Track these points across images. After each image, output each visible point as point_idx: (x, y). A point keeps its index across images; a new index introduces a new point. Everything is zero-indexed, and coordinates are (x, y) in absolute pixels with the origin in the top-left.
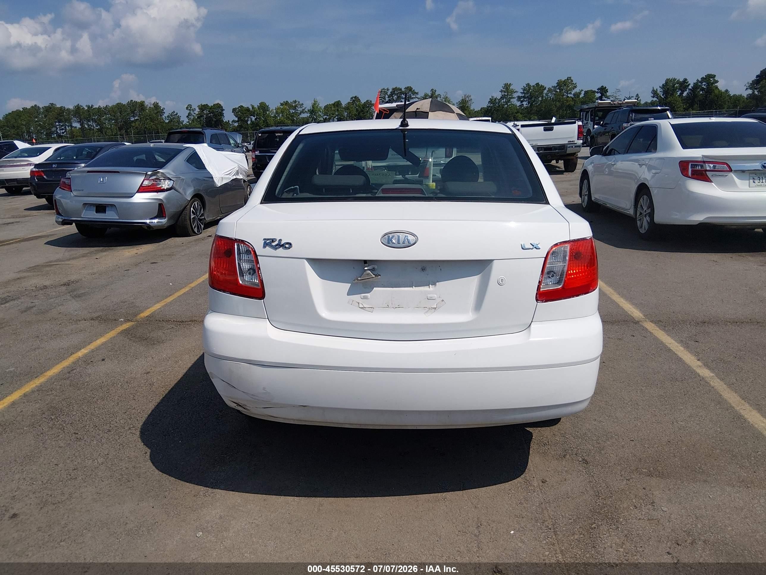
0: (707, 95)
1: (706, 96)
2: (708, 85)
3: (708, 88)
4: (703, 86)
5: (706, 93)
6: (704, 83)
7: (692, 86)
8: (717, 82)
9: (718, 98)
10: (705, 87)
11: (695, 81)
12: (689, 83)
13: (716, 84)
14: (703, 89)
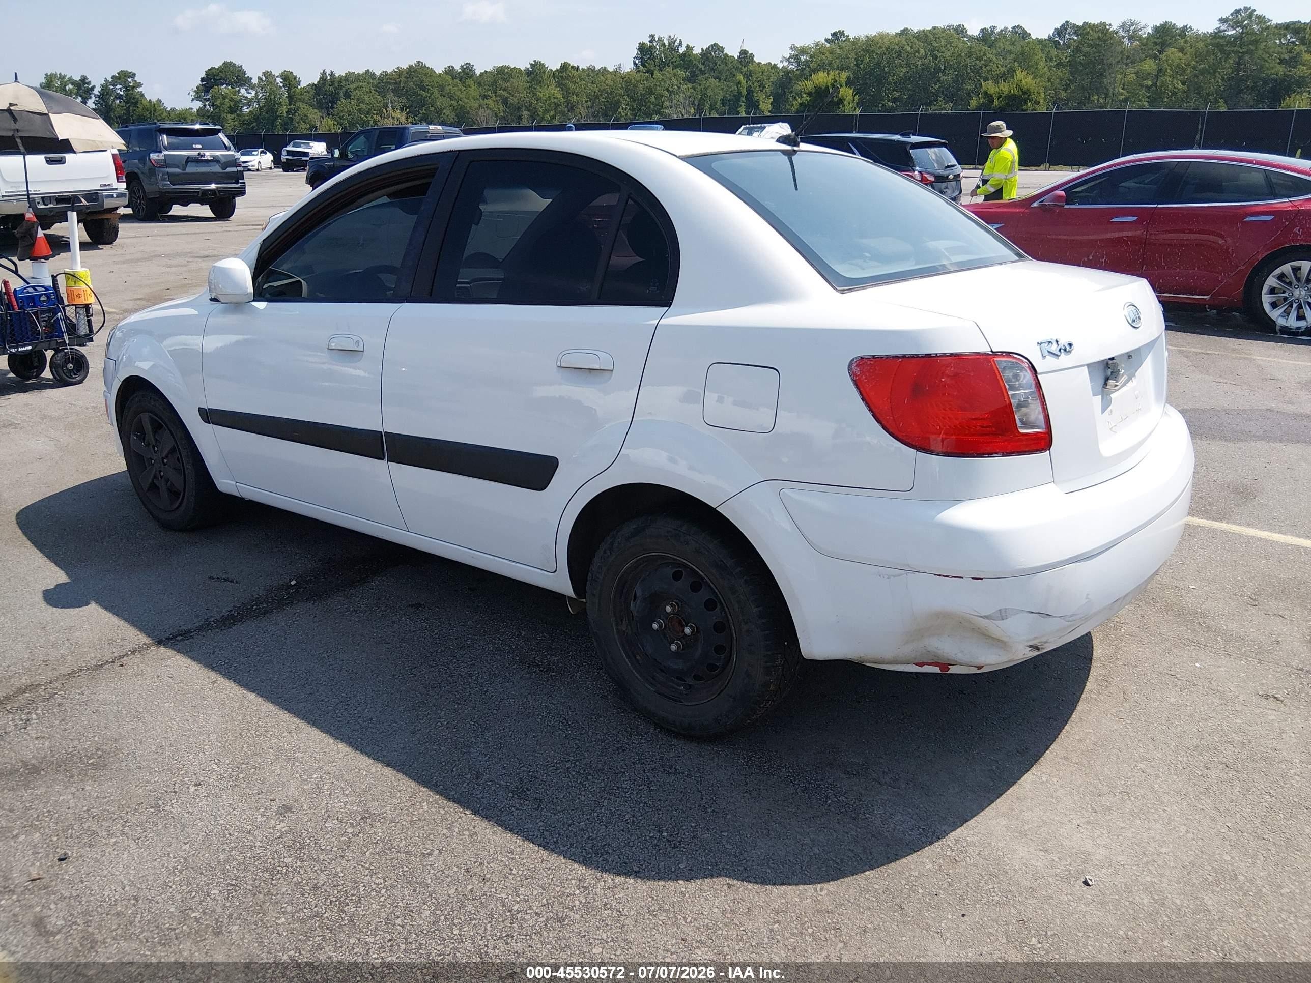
0: (129, 108)
1: (128, 110)
2: (127, 90)
3: (127, 95)
4: (118, 91)
5: (127, 103)
6: (119, 86)
7: (100, 90)
8: (140, 85)
9: (150, 113)
10: (122, 93)
11: (103, 82)
12: (92, 85)
13: (139, 89)
14: (119, 97)
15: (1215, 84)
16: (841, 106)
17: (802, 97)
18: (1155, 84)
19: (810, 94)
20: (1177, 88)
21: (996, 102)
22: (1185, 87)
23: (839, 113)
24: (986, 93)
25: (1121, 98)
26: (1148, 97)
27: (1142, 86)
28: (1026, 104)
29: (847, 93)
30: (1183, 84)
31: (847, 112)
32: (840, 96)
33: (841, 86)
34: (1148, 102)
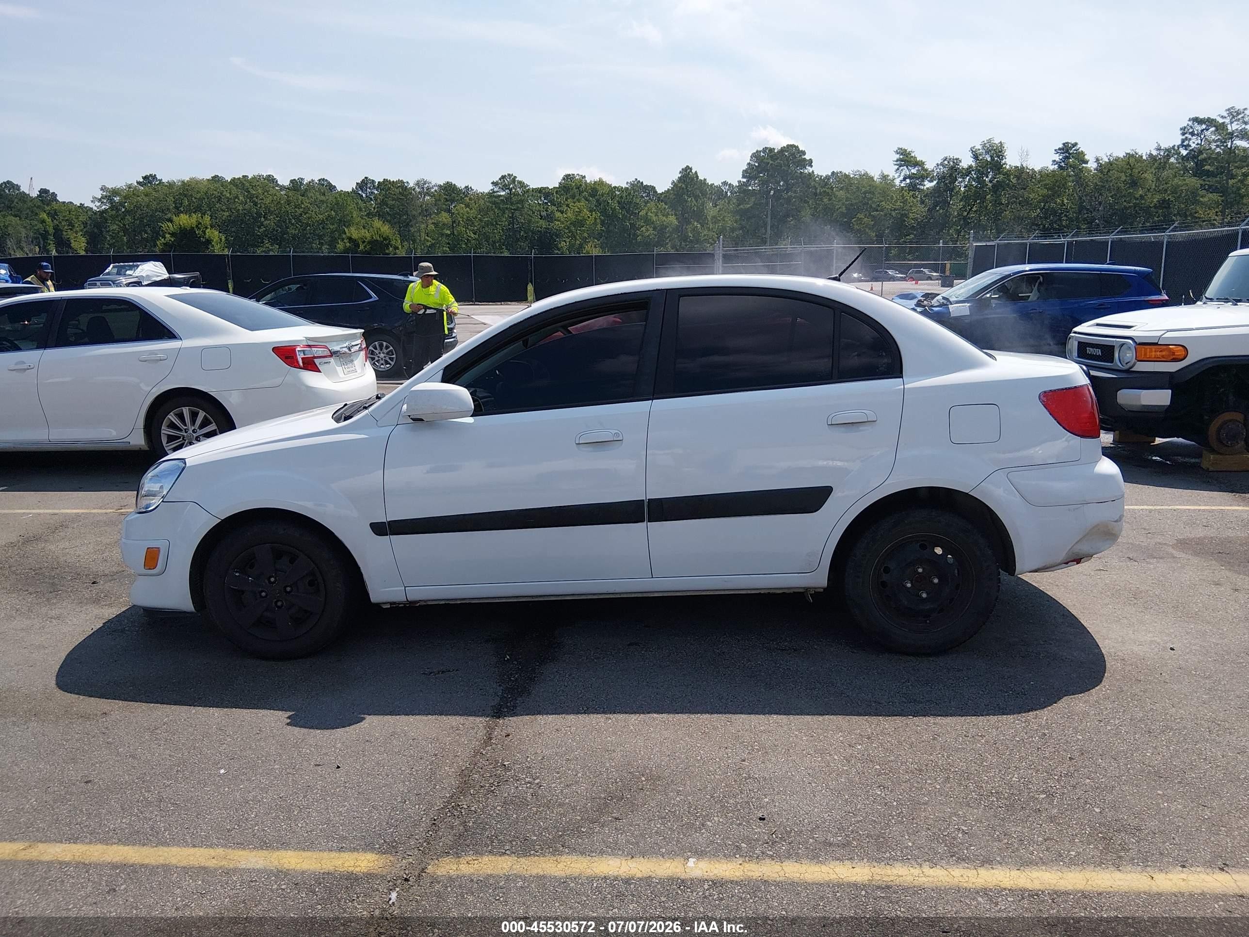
15: (497, 234)
16: (210, 247)
17: (164, 237)
18: (453, 233)
19: (173, 234)
20: (470, 237)
21: (361, 247)
22: (477, 236)
23: (207, 253)
24: (350, 239)
25: (429, 244)
26: (449, 243)
27: (442, 235)
28: (388, 249)
29: (214, 234)
30: (475, 234)
31: (217, 252)
32: (207, 236)
33: (207, 228)
34: (449, 248)
